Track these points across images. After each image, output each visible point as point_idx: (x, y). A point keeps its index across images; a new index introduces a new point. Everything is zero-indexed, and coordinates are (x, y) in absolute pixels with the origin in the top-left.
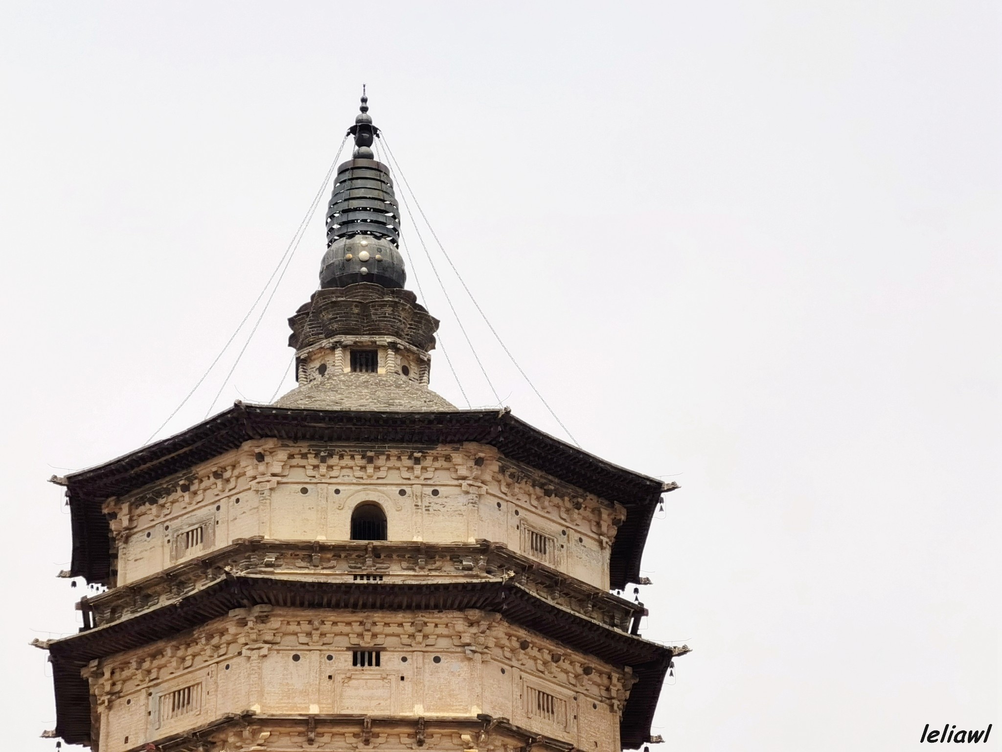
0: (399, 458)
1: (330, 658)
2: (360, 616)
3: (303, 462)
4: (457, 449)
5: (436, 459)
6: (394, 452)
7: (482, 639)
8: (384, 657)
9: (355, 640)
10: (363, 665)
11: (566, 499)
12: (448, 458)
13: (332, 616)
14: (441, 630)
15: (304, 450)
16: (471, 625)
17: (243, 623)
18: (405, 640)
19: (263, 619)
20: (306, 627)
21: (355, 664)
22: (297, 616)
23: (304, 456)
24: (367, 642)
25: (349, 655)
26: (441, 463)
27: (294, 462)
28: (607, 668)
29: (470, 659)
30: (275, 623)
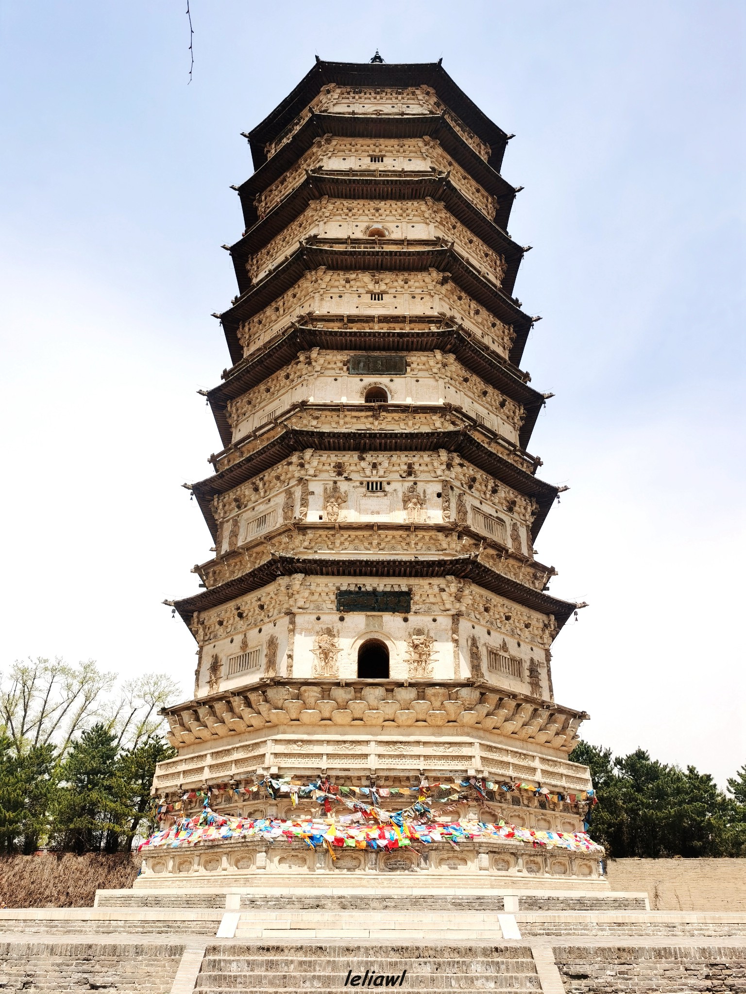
0: (391, 94)
1: (360, 159)
2: (374, 141)
3: (348, 96)
4: (418, 89)
5: (408, 95)
6: (389, 90)
7: (430, 151)
8: (384, 159)
9: (371, 153)
10: (375, 161)
11: (466, 134)
12: (413, 93)
13: (361, 141)
14: (412, 148)
15: (348, 90)
16: (426, 145)
17: (320, 146)
18: (395, 152)
19: (328, 141)
20: (348, 146)
21: (372, 161)
22: (344, 140)
23: (348, 93)
24: (377, 153)
25: (369, 158)
26: (411, 96)
27: (344, 96)
28: (486, 194)
29: (425, 159)
30: (334, 142)
